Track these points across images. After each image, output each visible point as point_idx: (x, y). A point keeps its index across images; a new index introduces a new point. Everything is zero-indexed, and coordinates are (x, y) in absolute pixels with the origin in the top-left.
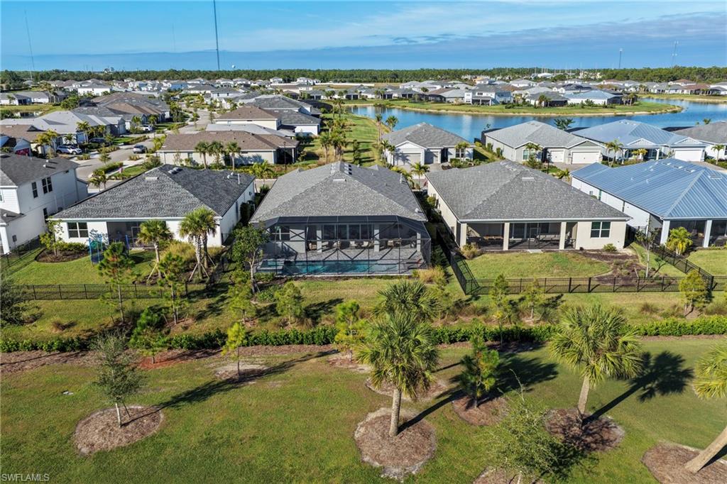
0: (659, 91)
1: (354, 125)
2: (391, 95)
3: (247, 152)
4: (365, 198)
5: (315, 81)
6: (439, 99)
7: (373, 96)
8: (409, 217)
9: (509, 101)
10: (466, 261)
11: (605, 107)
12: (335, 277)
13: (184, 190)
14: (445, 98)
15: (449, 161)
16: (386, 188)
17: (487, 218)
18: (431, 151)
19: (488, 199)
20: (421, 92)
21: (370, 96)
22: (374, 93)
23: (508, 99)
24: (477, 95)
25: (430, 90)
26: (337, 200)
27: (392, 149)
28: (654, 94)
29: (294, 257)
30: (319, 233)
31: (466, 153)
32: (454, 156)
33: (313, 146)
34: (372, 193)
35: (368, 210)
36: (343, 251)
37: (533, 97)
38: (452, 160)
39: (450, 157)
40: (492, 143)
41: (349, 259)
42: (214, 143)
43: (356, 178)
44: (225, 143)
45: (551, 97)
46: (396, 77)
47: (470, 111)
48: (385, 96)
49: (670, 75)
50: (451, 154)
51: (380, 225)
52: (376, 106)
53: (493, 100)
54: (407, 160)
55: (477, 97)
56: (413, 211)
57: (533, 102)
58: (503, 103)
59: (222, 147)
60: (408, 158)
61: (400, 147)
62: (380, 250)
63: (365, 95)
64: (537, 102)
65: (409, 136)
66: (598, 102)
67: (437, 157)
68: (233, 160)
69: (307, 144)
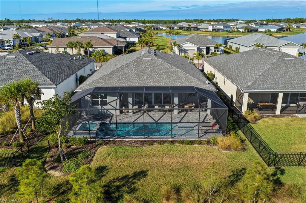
0: (297, 27)
1: (157, 39)
2: (174, 28)
3: (97, 48)
4: (167, 72)
5: (139, 24)
6: (196, 29)
7: (166, 28)
8: (202, 87)
9: (230, 30)
10: (250, 124)
11: (277, 32)
12: (141, 142)
13: (32, 66)
14: (199, 29)
15: (210, 53)
16: (181, 65)
17: (265, 89)
18: (201, 48)
19: (262, 74)
20: (188, 26)
21: (164, 28)
22: (166, 27)
23: (229, 29)
24: (214, 27)
25: (192, 26)
26: (145, 73)
27: (179, 46)
28: (295, 28)
29: (109, 119)
30: (130, 100)
31: (220, 49)
32: (213, 51)
33: (136, 47)
34: (172, 68)
35: (170, 81)
36: (149, 113)
37: (241, 28)
38: (212, 53)
39: (211, 52)
40: (231, 45)
41: (154, 122)
42: (77, 42)
43: (159, 58)
44: (84, 42)
45: (250, 28)
46: (175, 22)
47: (211, 34)
48: (171, 28)
49: (300, 21)
50: (212, 50)
51: (179, 94)
52: (167, 32)
53: (222, 29)
54: (187, 53)
55: (215, 28)
56: (204, 83)
57: (241, 30)
58: (227, 31)
59: (82, 44)
60: (187, 52)
61: (183, 46)
62: (179, 113)
63: (162, 28)
64: (244, 30)
65: (188, 40)
66: (273, 30)
67: (204, 51)
68: (89, 52)
69: (133, 46)
